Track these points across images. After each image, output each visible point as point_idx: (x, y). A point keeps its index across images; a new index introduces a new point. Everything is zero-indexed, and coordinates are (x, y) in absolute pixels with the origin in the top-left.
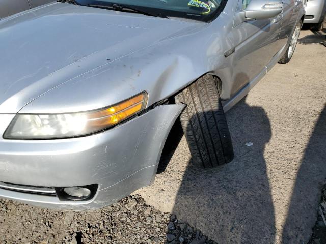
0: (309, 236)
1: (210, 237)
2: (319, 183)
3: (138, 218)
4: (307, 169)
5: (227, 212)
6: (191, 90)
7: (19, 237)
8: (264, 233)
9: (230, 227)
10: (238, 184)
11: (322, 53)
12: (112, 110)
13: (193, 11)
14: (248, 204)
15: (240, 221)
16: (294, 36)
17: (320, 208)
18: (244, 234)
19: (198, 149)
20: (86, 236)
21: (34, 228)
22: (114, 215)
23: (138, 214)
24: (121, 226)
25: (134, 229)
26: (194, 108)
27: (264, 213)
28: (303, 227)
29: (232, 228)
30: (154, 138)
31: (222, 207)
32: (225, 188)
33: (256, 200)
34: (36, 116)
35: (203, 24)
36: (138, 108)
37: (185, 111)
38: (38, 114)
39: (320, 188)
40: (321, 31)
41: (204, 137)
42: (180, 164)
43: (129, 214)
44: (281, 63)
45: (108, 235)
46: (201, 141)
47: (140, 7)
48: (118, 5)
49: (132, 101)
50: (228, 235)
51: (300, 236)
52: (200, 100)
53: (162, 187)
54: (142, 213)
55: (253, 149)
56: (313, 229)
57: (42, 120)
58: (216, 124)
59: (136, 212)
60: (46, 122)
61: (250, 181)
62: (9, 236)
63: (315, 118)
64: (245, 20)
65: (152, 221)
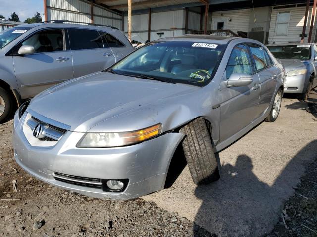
0: (271, 229)
1: (201, 226)
2: (284, 200)
3: (152, 215)
4: (276, 191)
5: (214, 211)
6: (189, 127)
7: (68, 223)
8: (239, 224)
9: (215, 220)
10: (224, 197)
11: (304, 116)
12: (141, 132)
13: (193, 80)
14: (229, 208)
15: (223, 217)
16: (276, 101)
17: (282, 214)
18: (225, 223)
19: (194, 166)
20: (116, 223)
21: (79, 218)
22: (134, 212)
23: (151, 212)
24: (140, 219)
25: (149, 221)
26: (191, 137)
27: (240, 213)
28: (267, 223)
29: (217, 220)
30: (165, 154)
31: (211, 209)
32: (214, 198)
33: (236, 206)
34: (98, 134)
35: (199, 88)
36: (156, 133)
37: (186, 139)
38: (99, 133)
39: (283, 202)
40: (306, 100)
41: (198, 157)
42: (183, 183)
43: (145, 212)
44: (268, 122)
45: (131, 222)
46: (196, 159)
47: (158, 77)
48: (144, 75)
49: (153, 128)
50: (213, 225)
51: (264, 228)
52: (195, 133)
53: (169, 196)
54: (155, 212)
55: (238, 177)
56: (275, 226)
57: (101, 136)
58: (205, 148)
59: (150, 211)
60: (103, 138)
61: (232, 195)
62: (62, 222)
63: (288, 160)
64: (229, 87)
65: (161, 217)
